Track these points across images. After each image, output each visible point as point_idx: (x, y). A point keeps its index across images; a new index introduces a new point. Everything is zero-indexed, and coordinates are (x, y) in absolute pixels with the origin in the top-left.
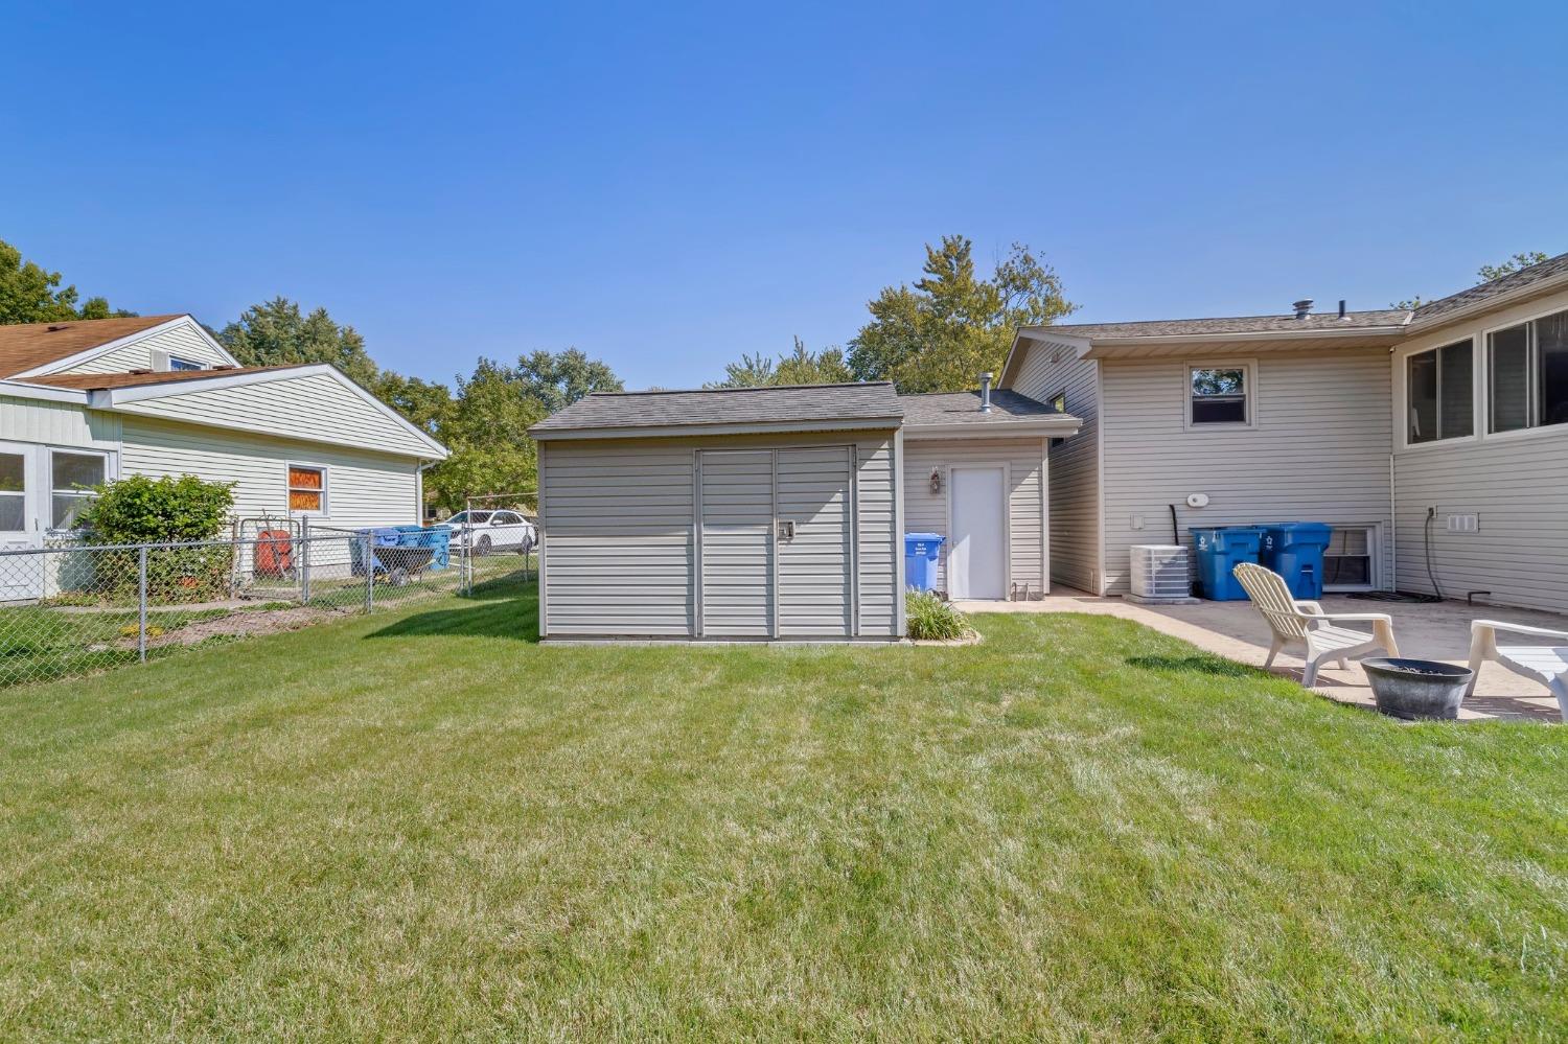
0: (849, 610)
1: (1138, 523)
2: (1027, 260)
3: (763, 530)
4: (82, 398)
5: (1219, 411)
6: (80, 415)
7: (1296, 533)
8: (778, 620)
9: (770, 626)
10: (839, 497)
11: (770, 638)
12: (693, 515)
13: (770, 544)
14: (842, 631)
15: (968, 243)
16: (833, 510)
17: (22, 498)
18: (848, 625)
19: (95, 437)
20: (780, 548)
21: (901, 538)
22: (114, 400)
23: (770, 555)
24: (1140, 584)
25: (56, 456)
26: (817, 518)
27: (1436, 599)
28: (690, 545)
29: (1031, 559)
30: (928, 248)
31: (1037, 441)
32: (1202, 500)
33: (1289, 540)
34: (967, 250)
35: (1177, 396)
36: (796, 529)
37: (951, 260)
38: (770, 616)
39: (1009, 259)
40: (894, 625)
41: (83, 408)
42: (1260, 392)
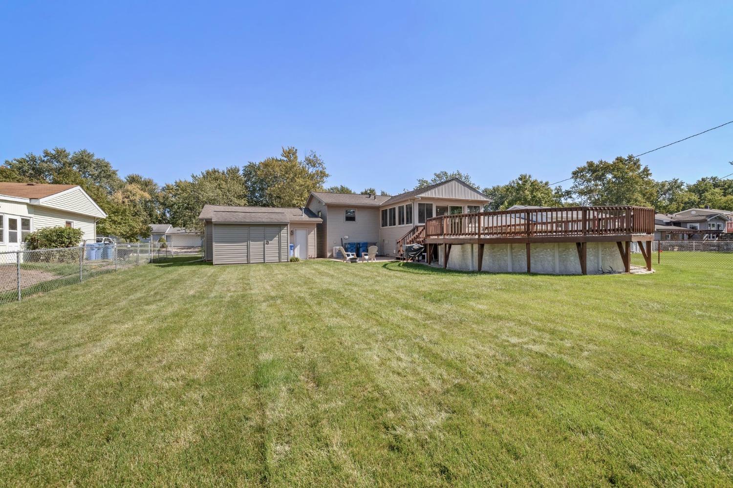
0: (279, 257)
1: (335, 242)
2: (315, 156)
3: (263, 242)
4: (28, 201)
5: (350, 219)
6: (26, 206)
7: (362, 244)
8: (266, 259)
9: (264, 260)
10: (277, 236)
11: (264, 263)
12: (248, 239)
13: (264, 245)
14: (278, 261)
15: (296, 150)
16: (276, 239)
17: (16, 232)
18: (279, 260)
19: (29, 213)
20: (266, 246)
21: (289, 245)
22: (41, 202)
23: (264, 247)
24: (334, 255)
25: (22, 219)
26: (273, 240)
27: (384, 256)
28: (247, 245)
29: (313, 251)
30: (283, 148)
31: (314, 224)
32: (347, 237)
33: (361, 245)
34: (296, 152)
35: (342, 216)
36: (269, 242)
37: (290, 153)
38: (264, 259)
39: (310, 154)
40: (288, 260)
41: (27, 204)
42: (358, 215)
